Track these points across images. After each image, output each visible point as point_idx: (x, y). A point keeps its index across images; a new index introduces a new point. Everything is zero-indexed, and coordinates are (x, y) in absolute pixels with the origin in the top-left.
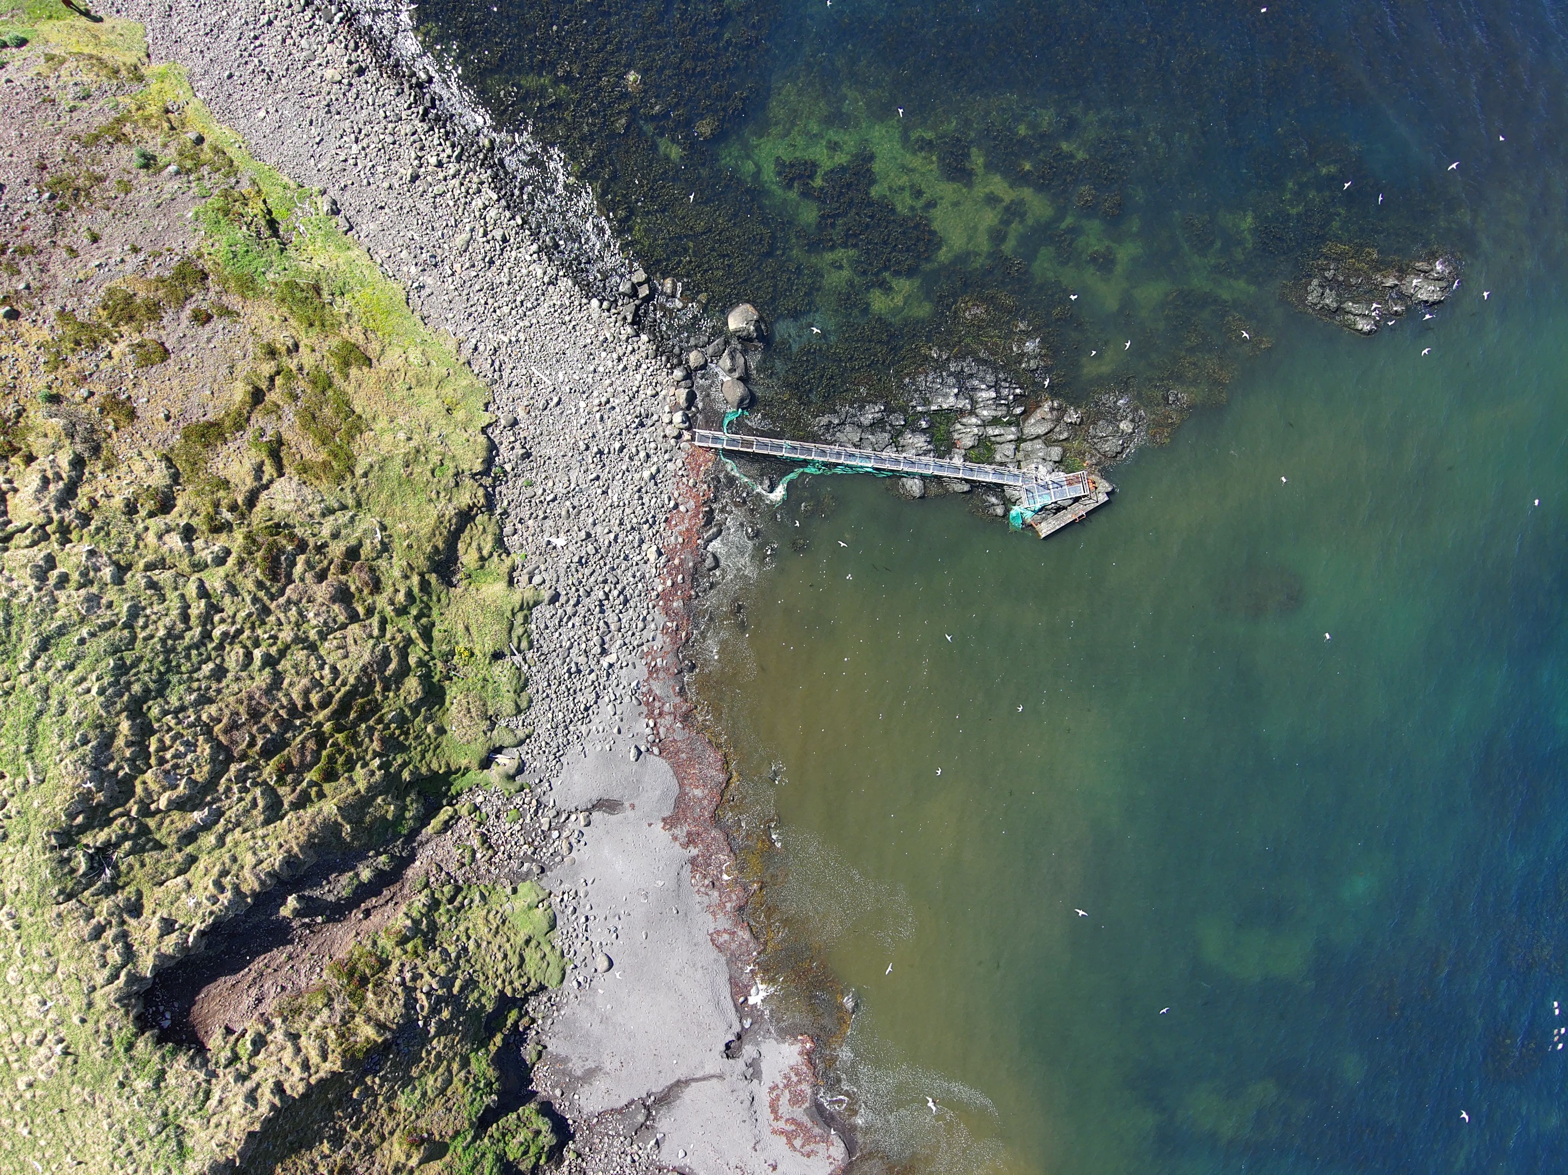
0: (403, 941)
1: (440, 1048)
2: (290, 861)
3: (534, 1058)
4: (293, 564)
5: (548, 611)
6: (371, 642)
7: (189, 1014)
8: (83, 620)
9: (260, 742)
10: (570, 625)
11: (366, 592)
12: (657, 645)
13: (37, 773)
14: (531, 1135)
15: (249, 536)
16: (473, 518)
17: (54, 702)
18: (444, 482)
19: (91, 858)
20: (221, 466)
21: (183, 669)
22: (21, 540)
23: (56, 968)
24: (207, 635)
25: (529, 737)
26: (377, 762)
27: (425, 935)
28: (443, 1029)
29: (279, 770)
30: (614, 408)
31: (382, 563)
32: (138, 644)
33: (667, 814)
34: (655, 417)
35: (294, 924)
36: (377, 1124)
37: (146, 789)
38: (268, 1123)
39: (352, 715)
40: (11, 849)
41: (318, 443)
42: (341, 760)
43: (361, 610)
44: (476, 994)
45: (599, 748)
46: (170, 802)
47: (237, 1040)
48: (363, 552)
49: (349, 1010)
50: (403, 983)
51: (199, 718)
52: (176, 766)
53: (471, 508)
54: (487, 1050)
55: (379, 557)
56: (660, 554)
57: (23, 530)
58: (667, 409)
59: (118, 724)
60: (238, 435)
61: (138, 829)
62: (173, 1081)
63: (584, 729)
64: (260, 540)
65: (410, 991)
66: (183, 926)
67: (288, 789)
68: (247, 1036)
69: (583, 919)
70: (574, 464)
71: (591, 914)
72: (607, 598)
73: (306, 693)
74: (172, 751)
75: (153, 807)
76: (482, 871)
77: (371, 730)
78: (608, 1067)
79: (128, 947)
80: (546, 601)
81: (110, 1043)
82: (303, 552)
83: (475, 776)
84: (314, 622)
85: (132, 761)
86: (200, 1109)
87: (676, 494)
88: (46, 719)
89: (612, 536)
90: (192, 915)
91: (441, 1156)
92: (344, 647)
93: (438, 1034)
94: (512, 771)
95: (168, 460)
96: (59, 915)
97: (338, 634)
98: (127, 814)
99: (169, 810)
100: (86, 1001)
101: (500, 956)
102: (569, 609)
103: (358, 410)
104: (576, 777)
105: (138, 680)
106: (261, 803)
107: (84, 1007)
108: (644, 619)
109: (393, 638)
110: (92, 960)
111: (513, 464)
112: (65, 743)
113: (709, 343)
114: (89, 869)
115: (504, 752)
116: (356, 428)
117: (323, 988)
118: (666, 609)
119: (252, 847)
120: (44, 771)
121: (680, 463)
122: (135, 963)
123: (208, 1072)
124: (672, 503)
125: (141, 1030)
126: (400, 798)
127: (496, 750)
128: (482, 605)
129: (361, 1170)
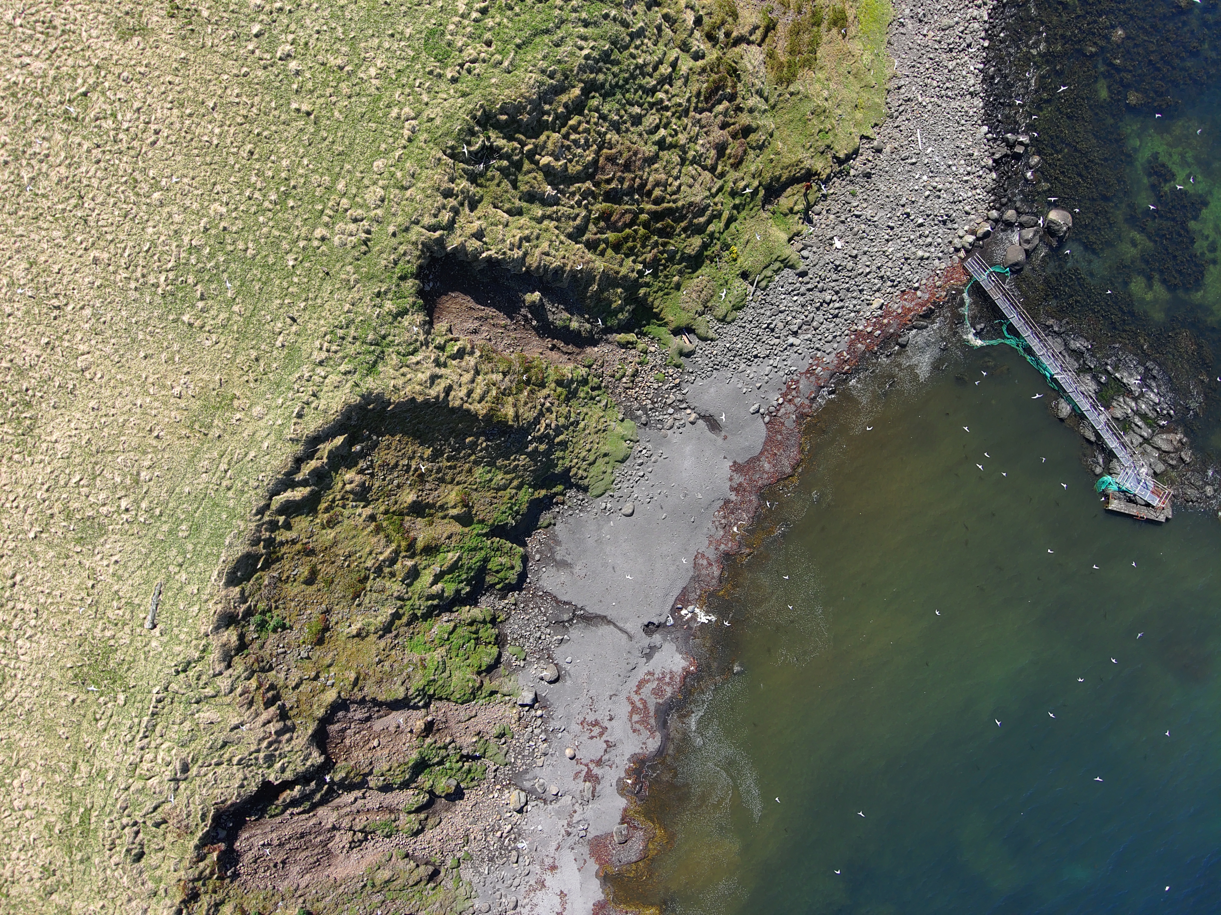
0: (559, 383)
1: (521, 463)
2: (559, 271)
3: (545, 525)
4: (720, 102)
5: (792, 278)
6: (708, 193)
7: (439, 297)
9: (613, 185)
10: (795, 298)
11: (731, 161)
12: (826, 359)
13: (511, 63)
14: (509, 565)
15: (719, 59)
17: (560, 33)
18: (819, 143)
19: (483, 147)
21: (627, 95)
23: (409, 187)
24: (653, 91)
25: (712, 340)
26: (640, 267)
27: (569, 392)
28: (533, 455)
29: (604, 213)
30: (939, 197)
31: (752, 154)
32: (626, 53)
33: (739, 461)
34: (956, 226)
35: (523, 311)
36: (458, 470)
37: (545, 142)
38: (426, 402)
39: (659, 225)
40: (452, 91)
41: (788, 49)
42: (630, 244)
43: (719, 168)
44: (561, 454)
45: (739, 386)
46: (548, 165)
47: (451, 340)
48: (753, 137)
49: (510, 389)
50: (543, 405)
51: (606, 133)
52: (568, 148)
53: (816, 174)
54: (533, 493)
55: (753, 149)
56: (881, 308)
58: (966, 228)
59: (574, 87)
61: (518, 161)
62: (406, 324)
63: (743, 366)
64: (721, 68)
65: (541, 414)
66: (485, 243)
68: (458, 343)
69: (641, 474)
70: (888, 208)
71: (647, 474)
72: (828, 304)
73: (657, 184)
74: (577, 136)
75: (537, 157)
76: (617, 391)
77: (656, 244)
78: (576, 570)
79: (452, 222)
80: (798, 271)
81: (396, 263)
82: (730, 102)
83: (664, 332)
84: (698, 148)
85: (557, 117)
86: (404, 355)
87: (924, 282)
88: (546, 38)
89: (868, 270)
90: (496, 242)
91: (464, 525)
92: (695, 180)
93: (529, 455)
94: (686, 350)
96: (439, 159)
97: (699, 169)
98: (523, 144)
99: (541, 169)
100: (407, 224)
101: (588, 447)
102: (803, 289)
103: (818, 55)
104: (712, 390)
105: (605, 74)
106: (578, 221)
107: (403, 227)
108: (835, 337)
109: (716, 204)
110: (432, 205)
111: (857, 173)
112: (542, 64)
113: (1027, 214)
114: (476, 153)
115: (692, 335)
116: (809, 64)
117: (510, 362)
118: (852, 343)
119: (551, 241)
120: (516, 68)
121: (943, 266)
122: (448, 234)
123: (426, 339)
124: (917, 285)
125: (416, 276)
126: (627, 301)
127: (689, 330)
128: (766, 237)
129: (428, 486)
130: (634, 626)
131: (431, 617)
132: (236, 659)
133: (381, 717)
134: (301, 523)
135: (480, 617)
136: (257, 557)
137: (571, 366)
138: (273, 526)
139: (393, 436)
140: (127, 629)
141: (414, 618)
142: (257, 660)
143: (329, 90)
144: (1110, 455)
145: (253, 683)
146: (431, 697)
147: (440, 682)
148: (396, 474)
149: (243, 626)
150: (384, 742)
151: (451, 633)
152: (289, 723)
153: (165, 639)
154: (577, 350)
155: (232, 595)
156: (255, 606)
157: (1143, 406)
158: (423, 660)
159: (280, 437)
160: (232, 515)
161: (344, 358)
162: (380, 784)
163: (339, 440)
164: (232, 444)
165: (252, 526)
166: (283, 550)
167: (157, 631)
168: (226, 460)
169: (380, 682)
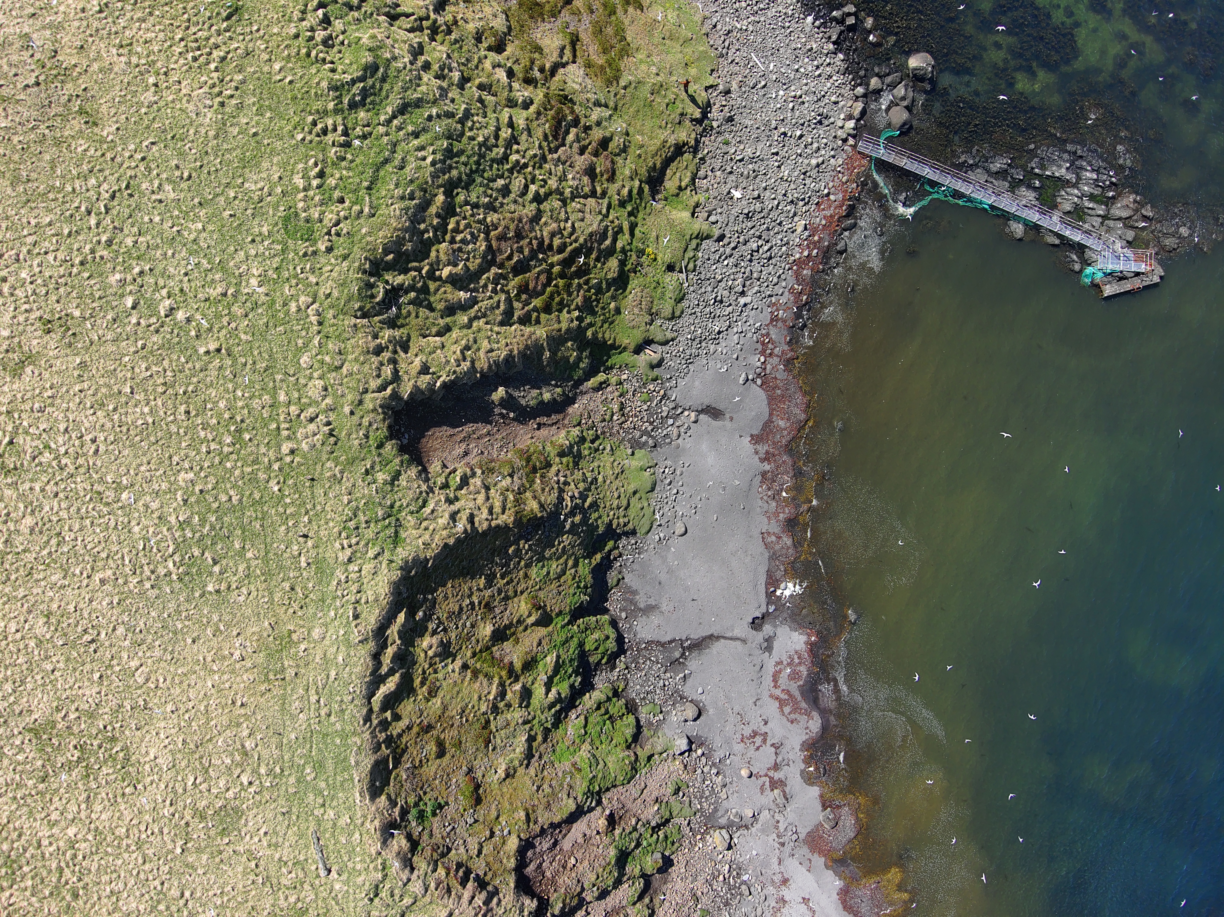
0: (561, 454)
1: (566, 543)
2: (509, 359)
3: (615, 583)
4: (567, 132)
5: (713, 247)
6: (600, 217)
7: (419, 442)
8: (435, 102)
9: (515, 259)
10: (726, 263)
11: (605, 177)
12: (783, 300)
13: (371, 207)
14: (603, 637)
15: (546, 95)
16: (682, 154)
17: (398, 156)
18: (672, 116)
19: (387, 292)
20: (539, 36)
21: (486, 175)
22: (404, 23)
23: (343, 365)
24: (505, 158)
25: (673, 340)
26: (576, 313)
27: (574, 457)
28: (573, 530)
29: (520, 286)
30: (803, 103)
31: (619, 160)
32: (465, 140)
33: (755, 432)
34: (832, 120)
35: (497, 411)
36: (516, 581)
37: (437, 257)
38: (458, 541)
39: (573, 269)
40: (333, 260)
41: (600, 50)
42: (557, 299)
43: (599, 189)
44: (596, 515)
45: (719, 366)
46: (450, 274)
48: (612, 145)
49: (523, 485)
50: (558, 482)
51: (485, 218)
52: (460, 250)
53: (684, 144)
54: (590, 563)
55: (618, 155)
56: (806, 229)
57: (408, 16)
58: (842, 116)
59: (436, 195)
60: (553, 20)
61: (422, 287)
62: (405, 483)
63: (712, 348)
64: (553, 102)
65: (561, 491)
66: (434, 373)
67: (521, 305)
68: (457, 473)
69: (675, 491)
70: (763, 138)
71: (680, 489)
72: (758, 251)
73: (553, 235)
74: (462, 235)
75: (437, 273)
76: (614, 431)
77: (580, 286)
78: (664, 607)
79: (396, 372)
80: (715, 238)
81: (367, 437)
82: (576, 126)
83: (627, 357)
84: (571, 183)
85: (436, 229)
86: (417, 512)
87: (831, 185)
88: (389, 168)
89: (776, 202)
90: (442, 367)
91: (547, 626)
92: (583, 212)
93: (569, 532)
94: (655, 362)
95: (507, 16)
96: (355, 325)
97: (582, 200)
98: (419, 270)
99: (446, 282)
100: (358, 397)
101: (616, 495)
102: (728, 251)
103: (629, 39)
104: (697, 383)
105: (457, 168)
106: (502, 307)
107: (356, 402)
108: (779, 277)
109: (612, 222)
110: (371, 369)
111: (719, 123)
112: (398, 192)
113: (888, 75)
114: (383, 301)
115: (653, 346)
116: (626, 51)
117: (510, 462)
118: (797, 274)
119: (489, 338)
120: (377, 208)
121: (840, 161)
122: (398, 385)
123: (428, 487)
124: (826, 191)
125: (390, 437)
126: (580, 349)
127: (648, 342)
128: (671, 224)
129: (497, 611)
130: (742, 629)
131: (561, 722)
132: (415, 858)
133: (565, 835)
134: (407, 708)
135: (603, 697)
136: (385, 760)
137: (563, 433)
138: (384, 725)
139: (444, 586)
140: (307, 886)
141: (547, 732)
142: (433, 850)
143: (225, 320)
144: (1081, 248)
145: (441, 872)
146: (599, 793)
147: (600, 776)
148: (464, 617)
149: (406, 827)
150: (579, 856)
151: (585, 726)
152: (490, 888)
153: (345, 877)
154: (560, 417)
155: (382, 805)
156: (406, 802)
157: (1086, 188)
158: (574, 765)
159: (349, 645)
160: (344, 736)
161: (367, 544)
162: (596, 894)
163: (401, 617)
164: (311, 675)
165: (367, 735)
166: (404, 741)
167: (334, 874)
168: (313, 692)
169: (548, 806)
